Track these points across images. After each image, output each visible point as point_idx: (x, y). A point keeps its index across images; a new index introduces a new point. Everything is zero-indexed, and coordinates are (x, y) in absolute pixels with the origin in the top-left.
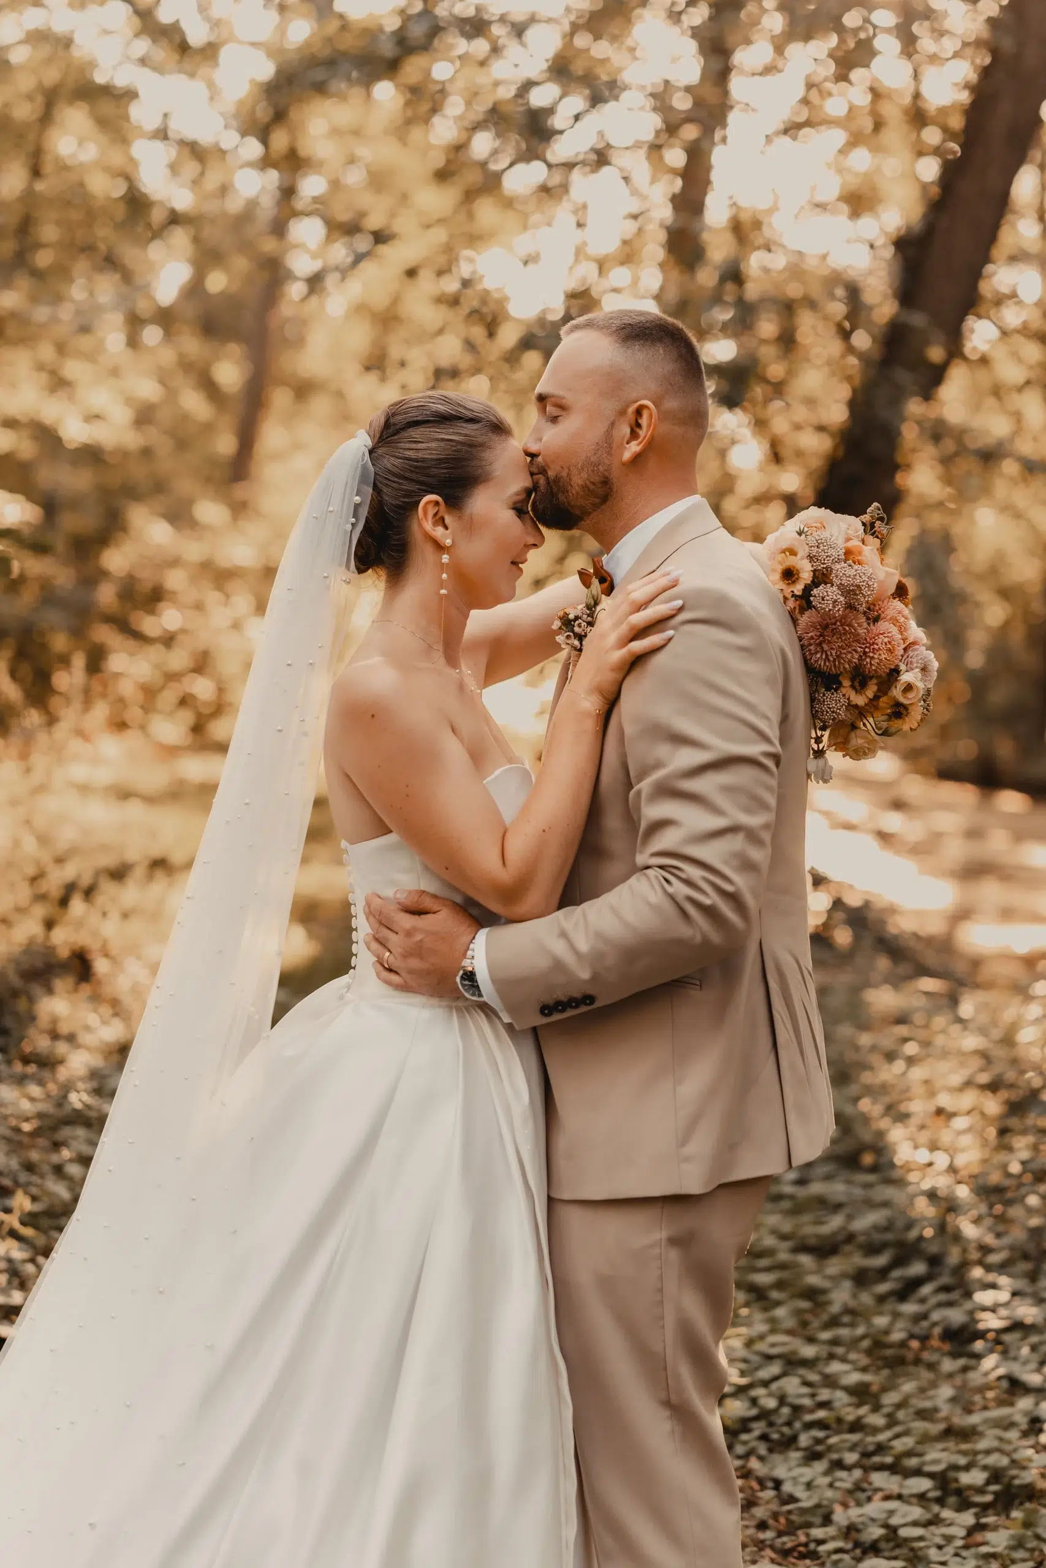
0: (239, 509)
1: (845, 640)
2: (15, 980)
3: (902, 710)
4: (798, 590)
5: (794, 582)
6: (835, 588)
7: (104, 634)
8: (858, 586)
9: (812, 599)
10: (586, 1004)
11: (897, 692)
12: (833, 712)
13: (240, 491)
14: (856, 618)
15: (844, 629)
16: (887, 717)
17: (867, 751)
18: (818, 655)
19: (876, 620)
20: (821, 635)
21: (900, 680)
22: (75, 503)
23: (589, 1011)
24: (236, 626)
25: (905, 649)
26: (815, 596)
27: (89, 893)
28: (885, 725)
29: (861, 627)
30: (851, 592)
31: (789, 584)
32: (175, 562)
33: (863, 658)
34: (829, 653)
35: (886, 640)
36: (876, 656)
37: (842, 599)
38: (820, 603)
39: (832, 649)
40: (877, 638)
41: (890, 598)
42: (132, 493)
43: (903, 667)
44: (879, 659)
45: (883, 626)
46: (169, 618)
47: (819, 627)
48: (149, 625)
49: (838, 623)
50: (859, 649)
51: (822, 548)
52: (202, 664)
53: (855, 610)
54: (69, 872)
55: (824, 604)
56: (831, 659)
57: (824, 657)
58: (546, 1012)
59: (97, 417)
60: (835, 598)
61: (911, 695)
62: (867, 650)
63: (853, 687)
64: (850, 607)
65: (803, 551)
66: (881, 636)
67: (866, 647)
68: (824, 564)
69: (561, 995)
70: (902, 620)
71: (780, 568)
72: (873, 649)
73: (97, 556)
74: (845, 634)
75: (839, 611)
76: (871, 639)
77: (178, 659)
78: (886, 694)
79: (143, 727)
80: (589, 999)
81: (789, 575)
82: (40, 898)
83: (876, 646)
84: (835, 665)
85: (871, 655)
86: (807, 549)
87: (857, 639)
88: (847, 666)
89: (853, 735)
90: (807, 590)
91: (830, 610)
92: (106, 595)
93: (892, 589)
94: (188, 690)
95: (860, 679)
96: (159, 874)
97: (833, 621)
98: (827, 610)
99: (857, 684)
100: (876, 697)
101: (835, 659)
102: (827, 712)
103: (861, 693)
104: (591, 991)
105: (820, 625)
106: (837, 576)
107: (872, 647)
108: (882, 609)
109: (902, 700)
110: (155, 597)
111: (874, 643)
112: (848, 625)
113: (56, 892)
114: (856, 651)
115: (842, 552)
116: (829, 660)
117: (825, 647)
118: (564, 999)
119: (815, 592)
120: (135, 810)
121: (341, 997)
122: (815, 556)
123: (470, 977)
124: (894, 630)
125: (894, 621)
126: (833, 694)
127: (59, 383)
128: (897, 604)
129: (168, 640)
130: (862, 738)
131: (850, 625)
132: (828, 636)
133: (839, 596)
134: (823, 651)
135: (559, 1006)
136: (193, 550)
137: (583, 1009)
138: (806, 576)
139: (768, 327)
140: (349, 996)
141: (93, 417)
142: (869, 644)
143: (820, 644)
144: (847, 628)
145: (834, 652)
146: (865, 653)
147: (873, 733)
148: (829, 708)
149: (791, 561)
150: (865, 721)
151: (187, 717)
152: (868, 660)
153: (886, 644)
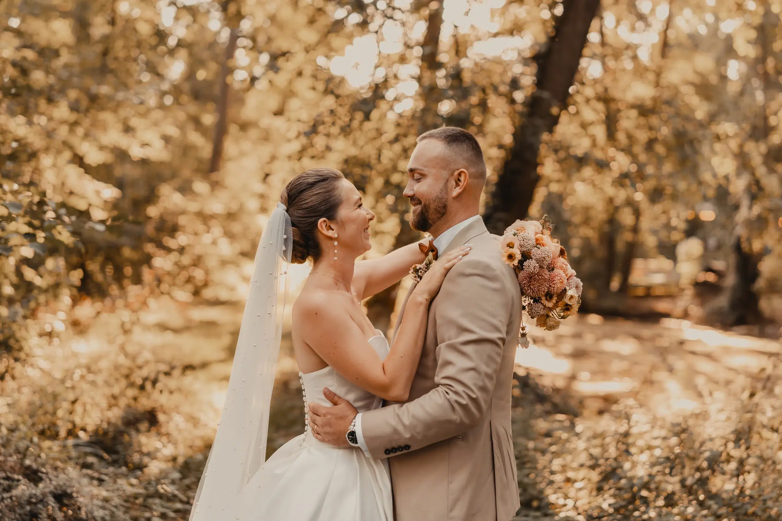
0: (215, 185)
1: (540, 282)
2: (122, 427)
3: (569, 307)
4: (516, 263)
5: (513, 260)
6: (533, 261)
7: (150, 248)
8: (544, 258)
9: (524, 267)
10: (406, 449)
11: (566, 300)
12: (537, 312)
13: (214, 176)
14: (543, 272)
15: (539, 278)
16: (563, 311)
17: (555, 326)
18: (529, 291)
19: (553, 269)
20: (529, 282)
21: (567, 294)
22: (134, 183)
23: (408, 452)
24: (214, 243)
25: (568, 279)
26: (525, 266)
27: (154, 382)
28: (562, 314)
29: (546, 274)
30: (540, 261)
31: (511, 261)
32: (183, 212)
33: (550, 288)
34: (534, 290)
35: (559, 278)
36: (555, 286)
37: (537, 265)
38: (528, 269)
39: (535, 287)
40: (554, 278)
41: (557, 257)
42: (162, 179)
43: (567, 288)
44: (557, 287)
45: (556, 271)
46: (182, 239)
47: (527, 278)
48: (171, 243)
49: (536, 276)
50: (547, 285)
51: (525, 241)
52: (197, 262)
53: (543, 268)
54: (144, 372)
55: (530, 269)
56: (535, 292)
57: (532, 291)
58: (388, 452)
59: (147, 144)
60: (534, 265)
61: (573, 300)
62: (551, 284)
63: (546, 299)
64: (541, 267)
65: (517, 244)
66: (556, 277)
67: (550, 283)
68: (527, 248)
69: (395, 445)
70: (564, 266)
71: (506, 255)
72: (554, 283)
73: (145, 210)
74: (540, 280)
75: (537, 270)
76: (552, 279)
77: (186, 260)
78: (561, 300)
79: (169, 294)
80: (407, 447)
81: (511, 257)
82: (132, 385)
83: (555, 282)
84: (537, 294)
85: (553, 286)
86: (519, 242)
87: (545, 280)
88: (543, 293)
89: (548, 320)
90: (521, 262)
91: (533, 271)
92: (150, 229)
93: (558, 253)
94: (191, 274)
95: (549, 296)
96: (188, 372)
97: (534, 274)
98: (531, 271)
99: (548, 298)
100: (557, 302)
101: (537, 292)
102: (535, 313)
103: (550, 301)
104: (409, 443)
105: (528, 277)
106: (534, 255)
107: (553, 282)
108: (555, 263)
109: (569, 303)
110: (173, 230)
111: (553, 281)
112: (540, 276)
113: (139, 382)
114: (546, 286)
115: (534, 241)
116: (534, 292)
117: (531, 286)
118: (396, 447)
119: (525, 264)
120: (169, 337)
121: (301, 445)
122: (522, 245)
123: (353, 434)
124: (561, 272)
125: (561, 268)
126: (536, 304)
127: (128, 129)
128: (561, 260)
129: (182, 250)
130: (552, 321)
131: (541, 275)
132: (532, 282)
133: (536, 264)
134: (531, 288)
135: (394, 450)
136: (193, 206)
137: (405, 451)
138: (519, 256)
139: (474, 99)
140: (305, 444)
141: (145, 145)
142: (551, 280)
143: (529, 285)
144: (541, 277)
145: (536, 289)
146: (550, 286)
147: (556, 318)
148: (535, 311)
149: (511, 251)
150: (552, 312)
151: (190, 287)
152: (552, 288)
153: (559, 280)
